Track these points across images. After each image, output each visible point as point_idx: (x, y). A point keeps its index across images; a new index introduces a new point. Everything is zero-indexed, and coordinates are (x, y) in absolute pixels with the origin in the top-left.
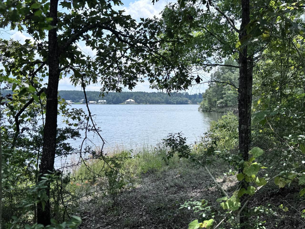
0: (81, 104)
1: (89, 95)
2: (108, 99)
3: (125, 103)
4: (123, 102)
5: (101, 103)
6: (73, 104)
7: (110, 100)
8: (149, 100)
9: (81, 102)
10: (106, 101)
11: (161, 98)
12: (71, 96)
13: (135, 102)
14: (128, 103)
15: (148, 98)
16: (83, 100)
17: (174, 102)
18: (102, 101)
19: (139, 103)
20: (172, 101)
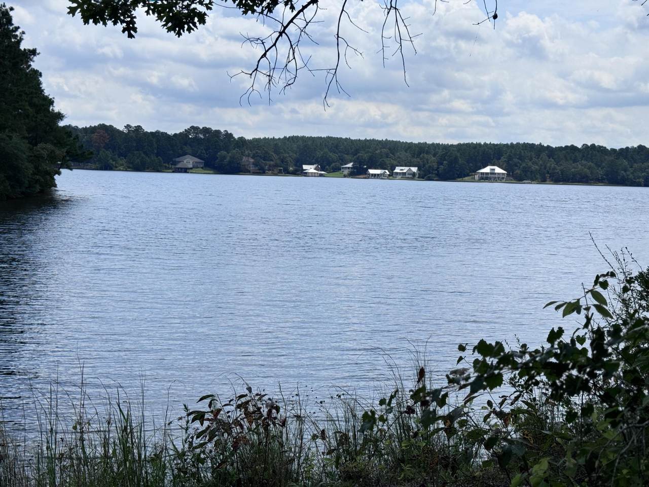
0: (345, 176)
1: (368, 152)
2: (424, 165)
3: (477, 177)
4: (468, 175)
5: (404, 176)
6: (321, 175)
7: (430, 167)
8: (554, 169)
9: (346, 172)
10: (419, 169)
11: (592, 165)
12: (319, 154)
13: (508, 175)
14: (486, 178)
15: (551, 164)
16: (350, 165)
17: (639, 178)
18: (405, 169)
19: (519, 179)
20: (631, 176)
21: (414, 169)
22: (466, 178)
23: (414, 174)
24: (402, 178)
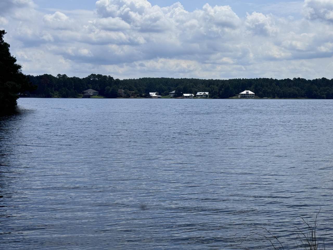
0: (171, 98)
1: (183, 85)
2: (212, 91)
3: (239, 96)
4: (235, 95)
5: (201, 97)
6: (159, 98)
7: (215, 92)
8: (279, 91)
9: (172, 95)
10: (209, 93)
11: (299, 89)
12: (157, 86)
13: (255, 95)
14: (244, 97)
15: (278, 88)
16: (174, 92)
17: (323, 94)
18: (202, 93)
19: (261, 97)
20: (319, 94)
21: (207, 93)
22: (234, 97)
23: (207, 96)
24: (201, 98)
